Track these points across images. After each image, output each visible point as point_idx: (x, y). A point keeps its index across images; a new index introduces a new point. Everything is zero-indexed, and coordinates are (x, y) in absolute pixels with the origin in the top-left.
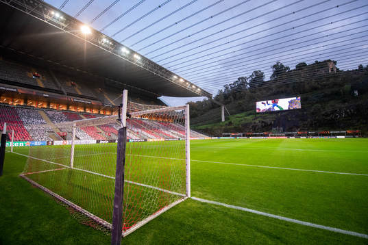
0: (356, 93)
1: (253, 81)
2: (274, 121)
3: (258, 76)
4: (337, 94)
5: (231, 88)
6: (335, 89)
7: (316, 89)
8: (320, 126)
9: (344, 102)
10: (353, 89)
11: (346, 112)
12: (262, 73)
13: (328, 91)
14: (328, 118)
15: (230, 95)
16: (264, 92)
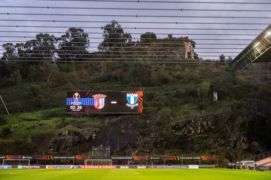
0: (216, 95)
1: (66, 47)
2: (97, 133)
3: (78, 38)
4: (193, 94)
5: (20, 51)
6: (191, 86)
7: (165, 81)
8: (167, 147)
9: (201, 108)
10: (212, 89)
11: (202, 126)
12: (85, 36)
13: (182, 89)
14: (179, 133)
15: (14, 68)
16: (85, 72)
